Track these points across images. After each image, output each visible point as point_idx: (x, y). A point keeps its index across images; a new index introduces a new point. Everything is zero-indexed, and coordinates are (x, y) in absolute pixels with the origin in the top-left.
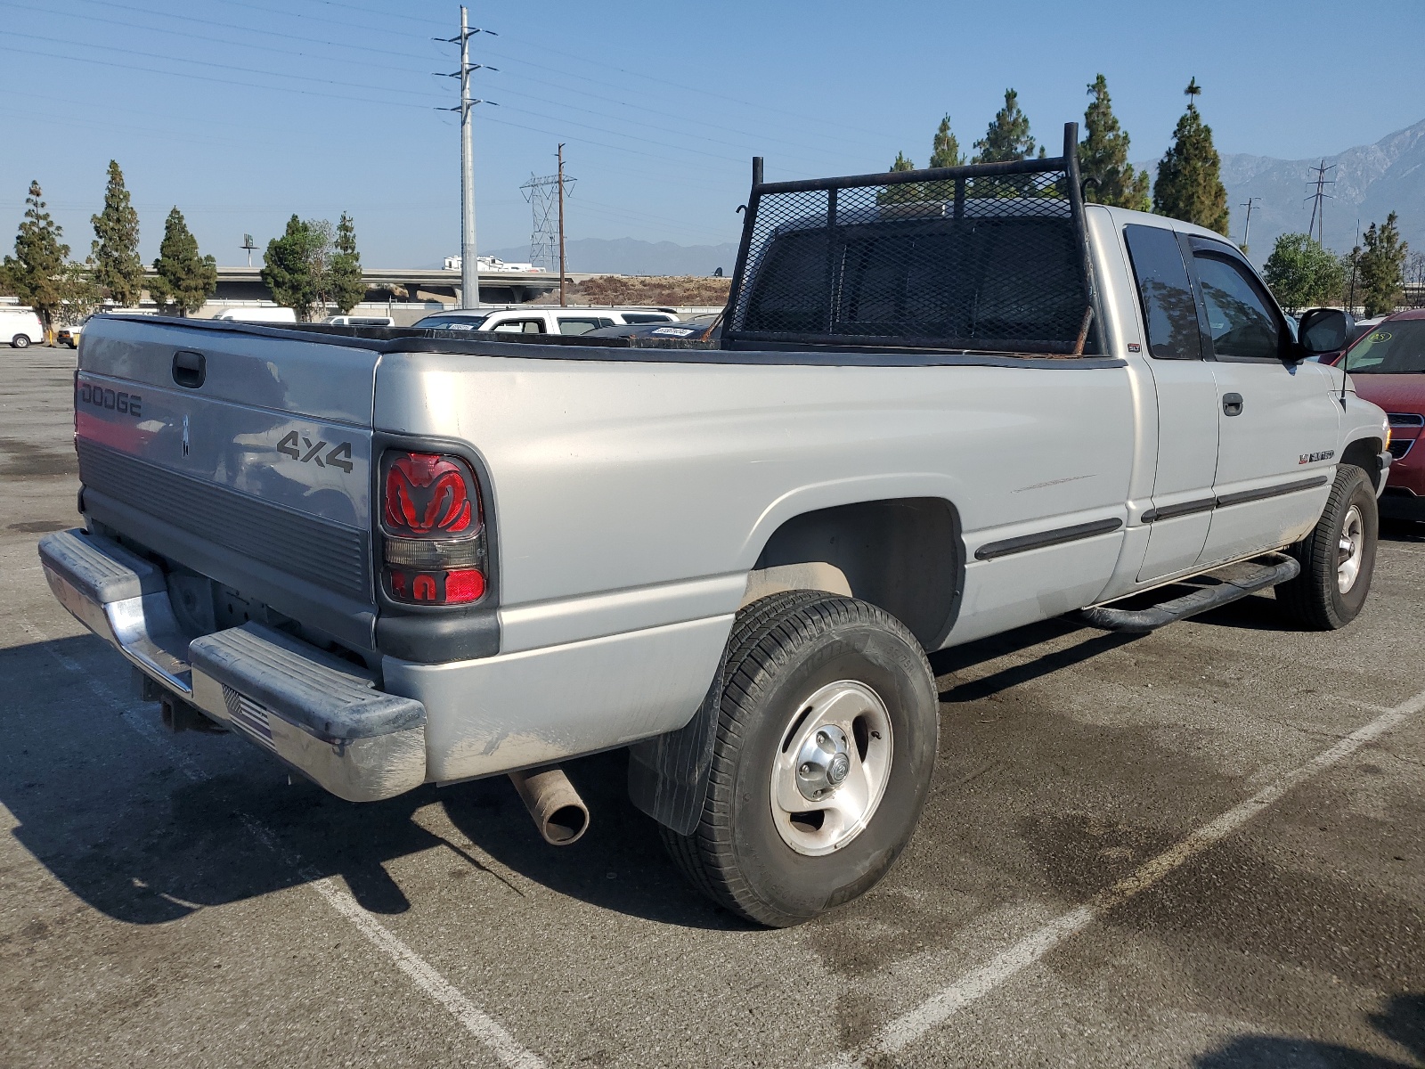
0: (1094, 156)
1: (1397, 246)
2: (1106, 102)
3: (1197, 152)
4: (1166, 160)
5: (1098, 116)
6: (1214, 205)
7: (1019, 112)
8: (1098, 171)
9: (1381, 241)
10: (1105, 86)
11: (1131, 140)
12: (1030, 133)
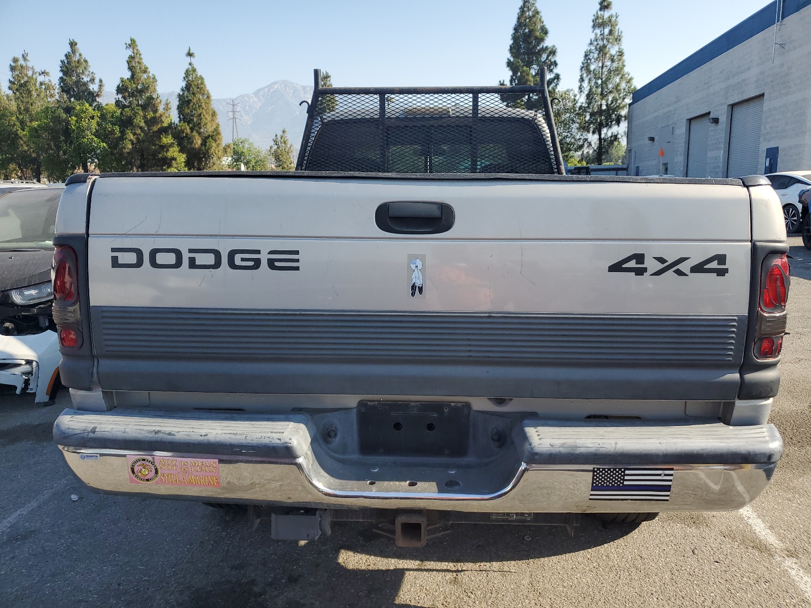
0: (137, 87)
1: (289, 146)
2: (138, 55)
3: (199, 90)
4: (181, 93)
5: (134, 64)
6: (212, 120)
7: (80, 55)
8: (141, 96)
9: (281, 143)
10: (137, 46)
11: (158, 80)
12: (91, 70)
